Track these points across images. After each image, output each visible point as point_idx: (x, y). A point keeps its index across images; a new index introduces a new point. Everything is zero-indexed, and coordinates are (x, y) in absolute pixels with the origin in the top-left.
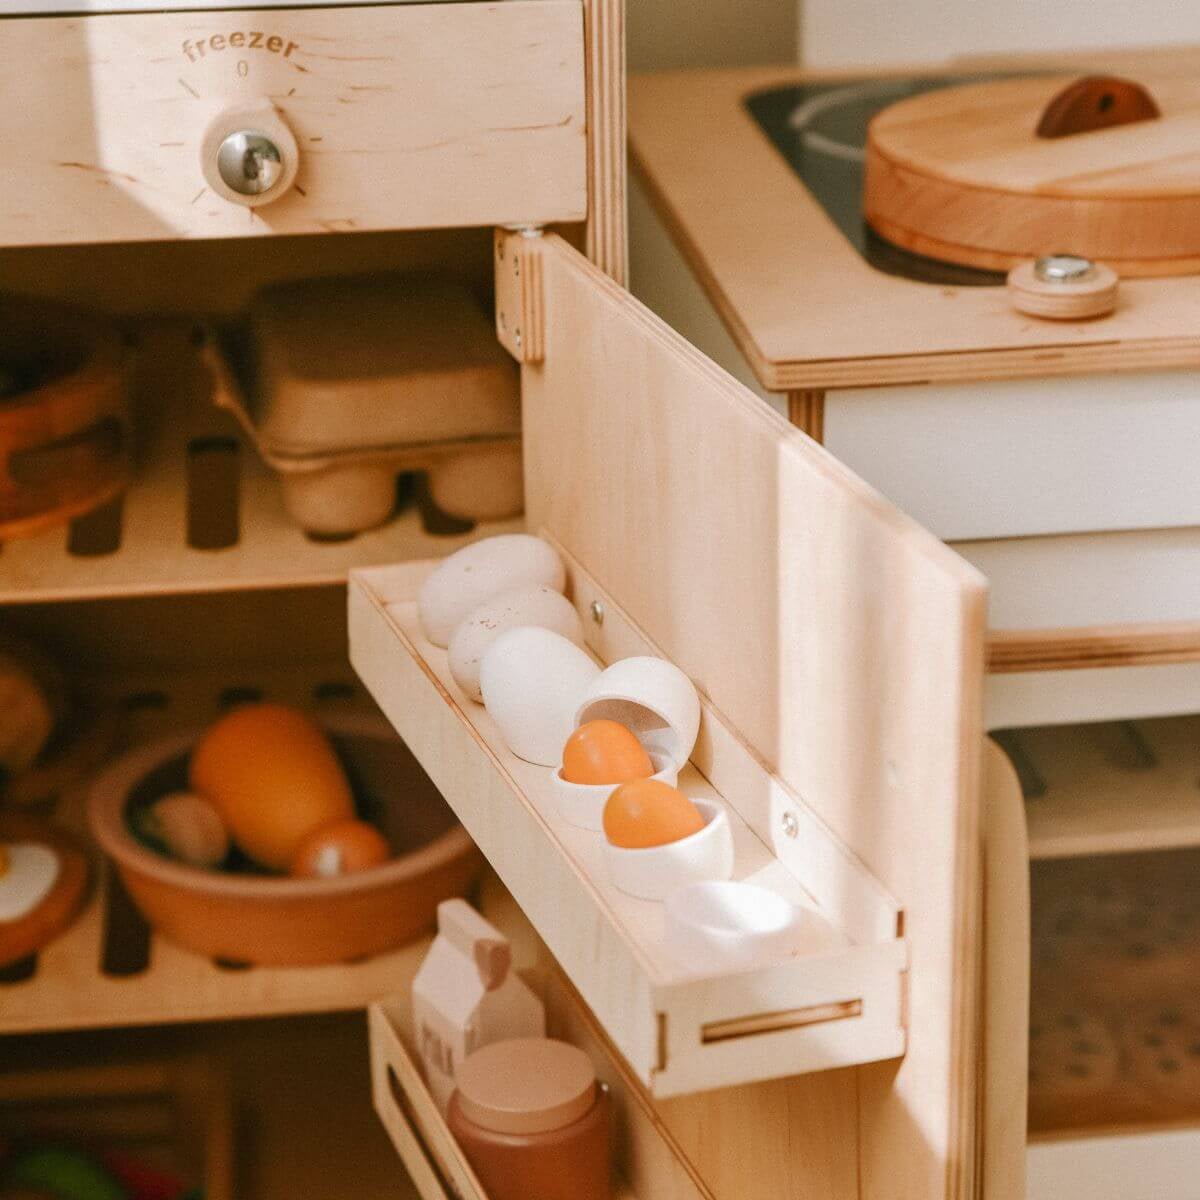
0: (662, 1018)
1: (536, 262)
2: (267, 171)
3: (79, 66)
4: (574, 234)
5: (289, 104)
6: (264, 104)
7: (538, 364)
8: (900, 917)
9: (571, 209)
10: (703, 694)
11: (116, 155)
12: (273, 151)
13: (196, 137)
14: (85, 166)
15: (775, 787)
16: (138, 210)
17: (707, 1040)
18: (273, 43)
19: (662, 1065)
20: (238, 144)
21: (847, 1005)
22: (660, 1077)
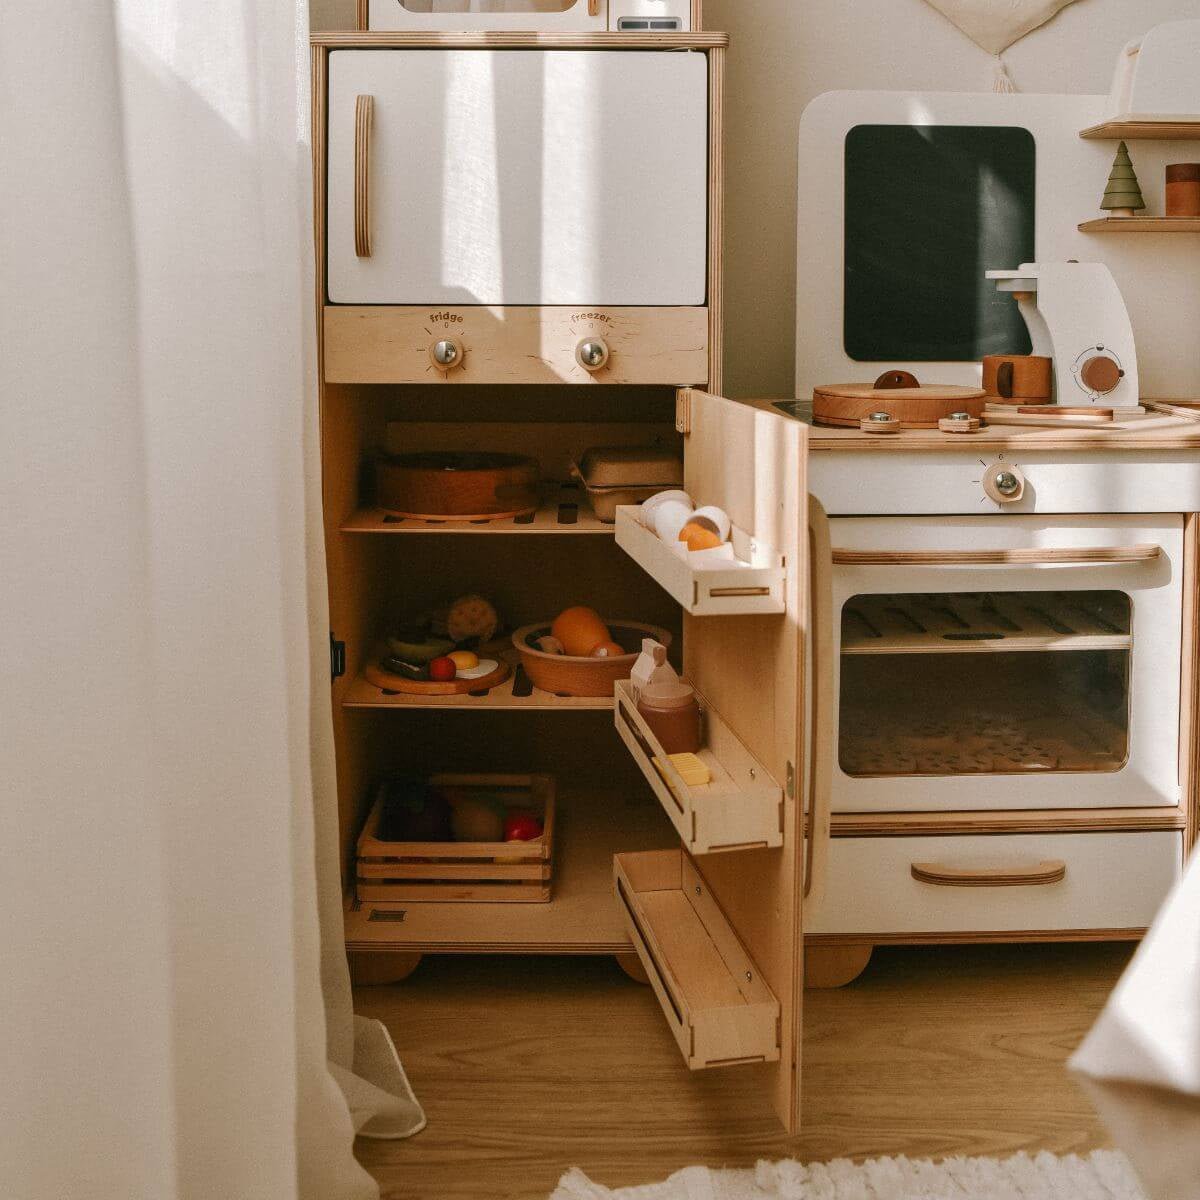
0: (696, 583)
1: (689, 396)
2: (597, 358)
3: (536, 323)
4: (703, 388)
5: (607, 339)
6: (598, 336)
7: (688, 434)
8: (784, 559)
9: (703, 380)
10: (732, 522)
11: (547, 354)
12: (599, 351)
13: (574, 348)
14: (535, 357)
15: (753, 540)
16: (551, 372)
17: (712, 595)
18: (602, 317)
19: (696, 602)
20: (588, 348)
21: (764, 589)
22: (695, 607)
